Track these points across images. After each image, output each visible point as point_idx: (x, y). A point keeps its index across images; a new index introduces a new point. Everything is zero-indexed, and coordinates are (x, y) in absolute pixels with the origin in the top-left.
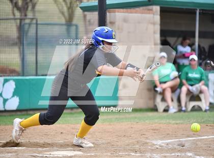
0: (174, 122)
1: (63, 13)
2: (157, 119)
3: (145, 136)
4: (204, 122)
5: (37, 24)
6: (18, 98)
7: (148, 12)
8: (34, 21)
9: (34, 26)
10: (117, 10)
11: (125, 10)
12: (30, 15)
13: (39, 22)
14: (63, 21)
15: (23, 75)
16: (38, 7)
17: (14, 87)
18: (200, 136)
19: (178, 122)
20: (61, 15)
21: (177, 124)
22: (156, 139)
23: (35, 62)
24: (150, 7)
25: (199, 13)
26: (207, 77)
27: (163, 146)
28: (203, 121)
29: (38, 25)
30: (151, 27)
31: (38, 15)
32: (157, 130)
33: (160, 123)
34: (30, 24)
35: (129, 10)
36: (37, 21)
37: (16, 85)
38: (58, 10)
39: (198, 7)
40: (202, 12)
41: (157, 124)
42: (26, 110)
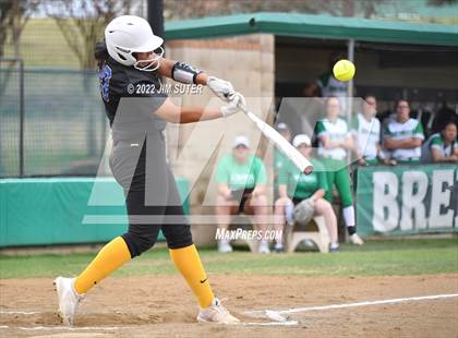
0: (301, 272)
1: (76, 49)
2: (267, 266)
4: (363, 271)
5: (22, 71)
7: (250, 45)
8: (17, 66)
9: (16, 76)
10: (186, 42)
11: (202, 42)
12: (9, 52)
13: (26, 67)
14: (76, 65)
16: (24, 37)
19: (311, 272)
20: (72, 54)
21: (308, 275)
23: (18, 149)
24: (254, 37)
25: (356, 50)
28: (361, 269)
29: (27, 77)
30: (256, 76)
31: (23, 52)
33: (273, 275)
34: (8, 72)
35: (210, 42)
36: (22, 65)
38: (66, 43)
39: (352, 36)
40: (361, 48)
41: (266, 277)
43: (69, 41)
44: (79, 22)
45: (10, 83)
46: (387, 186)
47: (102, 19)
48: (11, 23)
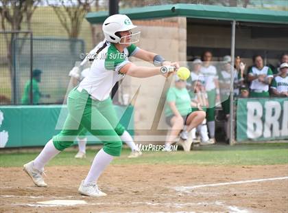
0: (202, 163)
1: (65, 26)
2: (181, 159)
3: (165, 181)
4: (240, 163)
5: (32, 39)
6: (7, 133)
7: (172, 24)
8: (29, 36)
9: (28, 42)
11: (142, 22)
12: (24, 28)
13: (34, 37)
14: (66, 35)
15: (14, 104)
16: (34, 18)
17: (2, 118)
18: (233, 180)
19: (208, 163)
20: (63, 28)
21: (206, 165)
22: (179, 185)
24: (174, 18)
25: (236, 26)
26: (246, 106)
27: (187, 194)
30: (175, 43)
31: (33, 27)
32: (181, 173)
33: (185, 165)
34: (24, 39)
35: (148, 22)
36: (32, 35)
37: (4, 116)
38: (60, 22)
39: (234, 18)
40: (240, 25)
41: (180, 166)
42: (18, 148)
43: (61, 21)
44: (68, 9)
45: (25, 46)
46: (255, 111)
47: (81, 7)
48: (26, 9)
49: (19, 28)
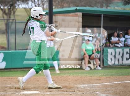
6: (5, 62)
7: (75, 16)
8: (14, 21)
9: (14, 24)
12: (12, 17)
13: (17, 21)
15: (8, 50)
24: (77, 13)
29: (17, 23)
30: (77, 24)
31: (16, 17)
34: (12, 22)
37: (4, 55)
40: (105, 16)
48: (13, 10)
49: (10, 18)
